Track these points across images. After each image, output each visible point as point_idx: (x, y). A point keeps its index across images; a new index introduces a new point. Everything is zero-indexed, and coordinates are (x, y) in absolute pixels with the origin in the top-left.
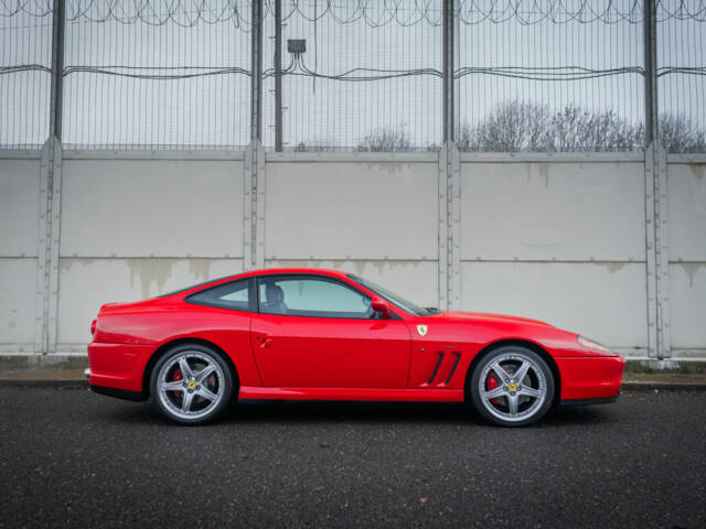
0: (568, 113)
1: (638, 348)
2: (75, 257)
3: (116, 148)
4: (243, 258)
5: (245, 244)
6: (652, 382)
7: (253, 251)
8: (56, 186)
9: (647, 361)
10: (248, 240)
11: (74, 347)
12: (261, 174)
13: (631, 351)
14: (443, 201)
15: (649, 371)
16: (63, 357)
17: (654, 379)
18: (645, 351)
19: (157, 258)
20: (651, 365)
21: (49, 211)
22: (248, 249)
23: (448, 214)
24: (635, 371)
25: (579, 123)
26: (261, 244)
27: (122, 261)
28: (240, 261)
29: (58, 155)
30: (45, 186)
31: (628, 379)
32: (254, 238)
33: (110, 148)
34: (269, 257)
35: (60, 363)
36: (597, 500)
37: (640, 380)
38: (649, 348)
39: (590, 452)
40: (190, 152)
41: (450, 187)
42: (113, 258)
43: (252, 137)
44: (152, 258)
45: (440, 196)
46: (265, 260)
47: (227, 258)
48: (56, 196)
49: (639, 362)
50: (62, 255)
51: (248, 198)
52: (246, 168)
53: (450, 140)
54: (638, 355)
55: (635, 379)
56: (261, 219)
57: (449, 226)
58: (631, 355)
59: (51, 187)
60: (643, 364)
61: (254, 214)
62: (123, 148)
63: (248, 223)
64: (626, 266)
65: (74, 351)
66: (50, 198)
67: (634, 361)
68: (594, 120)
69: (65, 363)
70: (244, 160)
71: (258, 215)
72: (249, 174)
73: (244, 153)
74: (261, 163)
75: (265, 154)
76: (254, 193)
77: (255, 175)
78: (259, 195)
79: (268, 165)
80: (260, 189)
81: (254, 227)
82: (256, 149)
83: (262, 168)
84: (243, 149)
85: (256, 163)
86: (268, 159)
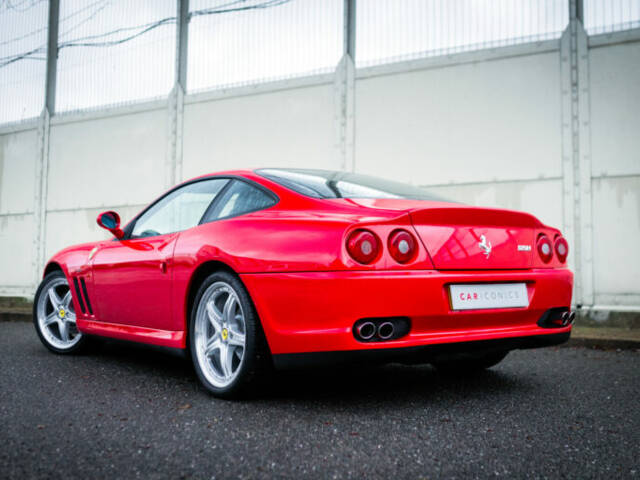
4: (562, 178)
5: (564, 159)
7: (576, 168)
8: (349, 112)
10: (569, 152)
12: (582, 65)
19: (457, 185)
21: (343, 139)
22: (568, 165)
26: (585, 157)
28: (559, 183)
29: (350, 76)
30: (339, 112)
32: (576, 151)
34: (597, 174)
43: (571, 19)
46: (592, 178)
47: (541, 179)
48: (350, 123)
51: (567, 99)
52: (563, 59)
56: (585, 124)
59: (344, 112)
61: (575, 118)
63: (568, 132)
66: (344, 124)
70: (560, 50)
71: (580, 119)
72: (566, 66)
73: (560, 41)
74: (582, 50)
75: (588, 38)
76: (573, 91)
77: (575, 68)
78: (580, 92)
79: (592, 51)
80: (582, 85)
81: (575, 135)
82: (575, 35)
83: (584, 57)
84: (559, 36)
85: (574, 51)
86: (591, 44)
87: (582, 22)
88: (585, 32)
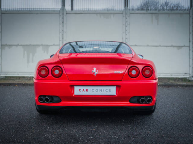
0: (166, 3)
1: (186, 74)
2: (6, 45)
3: (19, 10)
4: (59, 45)
5: (60, 40)
6: (190, 84)
9: (189, 78)
11: (7, 73)
12: (65, 17)
13: (184, 74)
14: (124, 26)
15: (189, 81)
16: (3, 76)
17: (190, 83)
18: (188, 75)
20: (190, 79)
22: (61, 42)
23: (126, 30)
24: (185, 81)
25: (169, 7)
26: (65, 40)
27: (21, 46)
31: (182, 83)
32: (63, 38)
33: (17, 10)
35: (3, 78)
36: (171, 117)
37: (186, 83)
38: (189, 74)
39: (169, 104)
40: (42, 11)
41: (126, 22)
42: (18, 45)
43: (62, 6)
44: (30, 45)
45: (123, 25)
47: (54, 45)
49: (186, 78)
50: (2, 44)
51: (61, 26)
52: (60, 16)
53: (126, 7)
54: (186, 76)
55: (184, 83)
56: (65, 32)
57: (126, 35)
58: (184, 76)
60: (187, 79)
61: (63, 31)
62: (21, 10)
63: (61, 34)
64: (183, 48)
65: (7, 74)
67: (185, 78)
68: (174, 6)
69: (4, 78)
70: (59, 13)
71: (64, 31)
72: (61, 18)
73: (59, 11)
74: (65, 14)
75: (66, 11)
76: (63, 24)
77: (63, 18)
78: (64, 25)
79: (67, 15)
80: (65, 23)
81: (63, 35)
82: (63, 10)
83: (65, 16)
84: (59, 10)
85: (63, 14)
86: (67, 13)
87: (65, 7)
88: (66, 9)
